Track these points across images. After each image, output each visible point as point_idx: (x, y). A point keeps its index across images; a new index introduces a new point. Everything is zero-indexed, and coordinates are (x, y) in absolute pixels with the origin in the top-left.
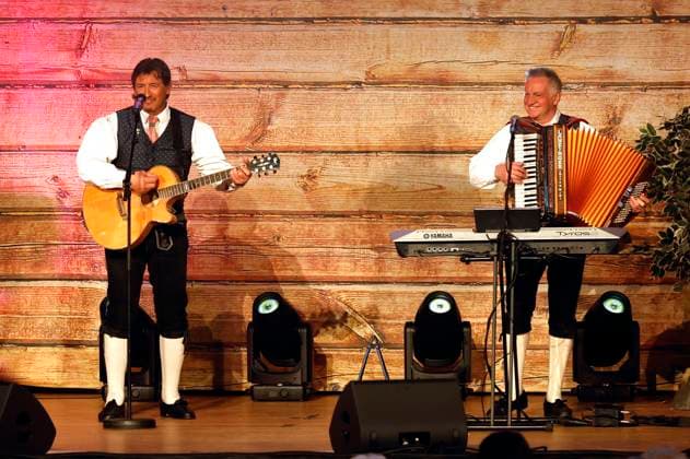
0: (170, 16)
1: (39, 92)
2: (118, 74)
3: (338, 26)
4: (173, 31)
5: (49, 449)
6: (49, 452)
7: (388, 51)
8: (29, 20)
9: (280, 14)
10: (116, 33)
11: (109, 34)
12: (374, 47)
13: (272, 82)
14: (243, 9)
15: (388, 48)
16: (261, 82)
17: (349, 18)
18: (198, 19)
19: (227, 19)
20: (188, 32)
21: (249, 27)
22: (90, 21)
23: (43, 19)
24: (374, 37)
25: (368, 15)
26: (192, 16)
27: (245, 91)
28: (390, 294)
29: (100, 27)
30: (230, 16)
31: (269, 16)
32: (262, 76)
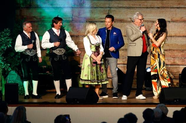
0: (128, 7)
1: (99, 23)
2: (117, 19)
3: (165, 9)
4: (129, 10)
5: (97, 101)
6: (98, 103)
7: (176, 15)
8: (97, 7)
9: (152, 6)
10: (116, 10)
11: (115, 11)
12: (173, 14)
13: (150, 21)
14: (144, 5)
15: (176, 14)
16: (148, 21)
17: (167, 7)
18: (134, 7)
19: (140, 7)
20: (132, 10)
21: (145, 9)
22: (110, 8)
23: (100, 7)
24: (173, 11)
25: (172, 7)
26: (133, 7)
27: (144, 23)
28: (176, 68)
29: (113, 9)
30: (141, 7)
31: (150, 7)
32: (148, 20)
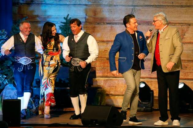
0: (157, 5)
2: (142, 21)
4: (158, 9)
5: (121, 124)
6: (122, 125)
8: (117, 5)
9: (188, 5)
10: (142, 10)
11: (140, 10)
13: (186, 24)
14: (178, 3)
16: (182, 24)
18: (165, 6)
19: (173, 6)
20: (162, 10)
21: (179, 8)
22: (135, 6)
23: (122, 5)
26: (163, 5)
27: (178, 26)
29: (137, 8)
30: (174, 5)
31: (185, 5)
32: (182, 22)
